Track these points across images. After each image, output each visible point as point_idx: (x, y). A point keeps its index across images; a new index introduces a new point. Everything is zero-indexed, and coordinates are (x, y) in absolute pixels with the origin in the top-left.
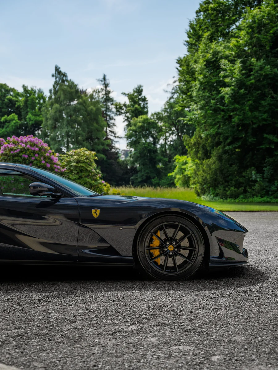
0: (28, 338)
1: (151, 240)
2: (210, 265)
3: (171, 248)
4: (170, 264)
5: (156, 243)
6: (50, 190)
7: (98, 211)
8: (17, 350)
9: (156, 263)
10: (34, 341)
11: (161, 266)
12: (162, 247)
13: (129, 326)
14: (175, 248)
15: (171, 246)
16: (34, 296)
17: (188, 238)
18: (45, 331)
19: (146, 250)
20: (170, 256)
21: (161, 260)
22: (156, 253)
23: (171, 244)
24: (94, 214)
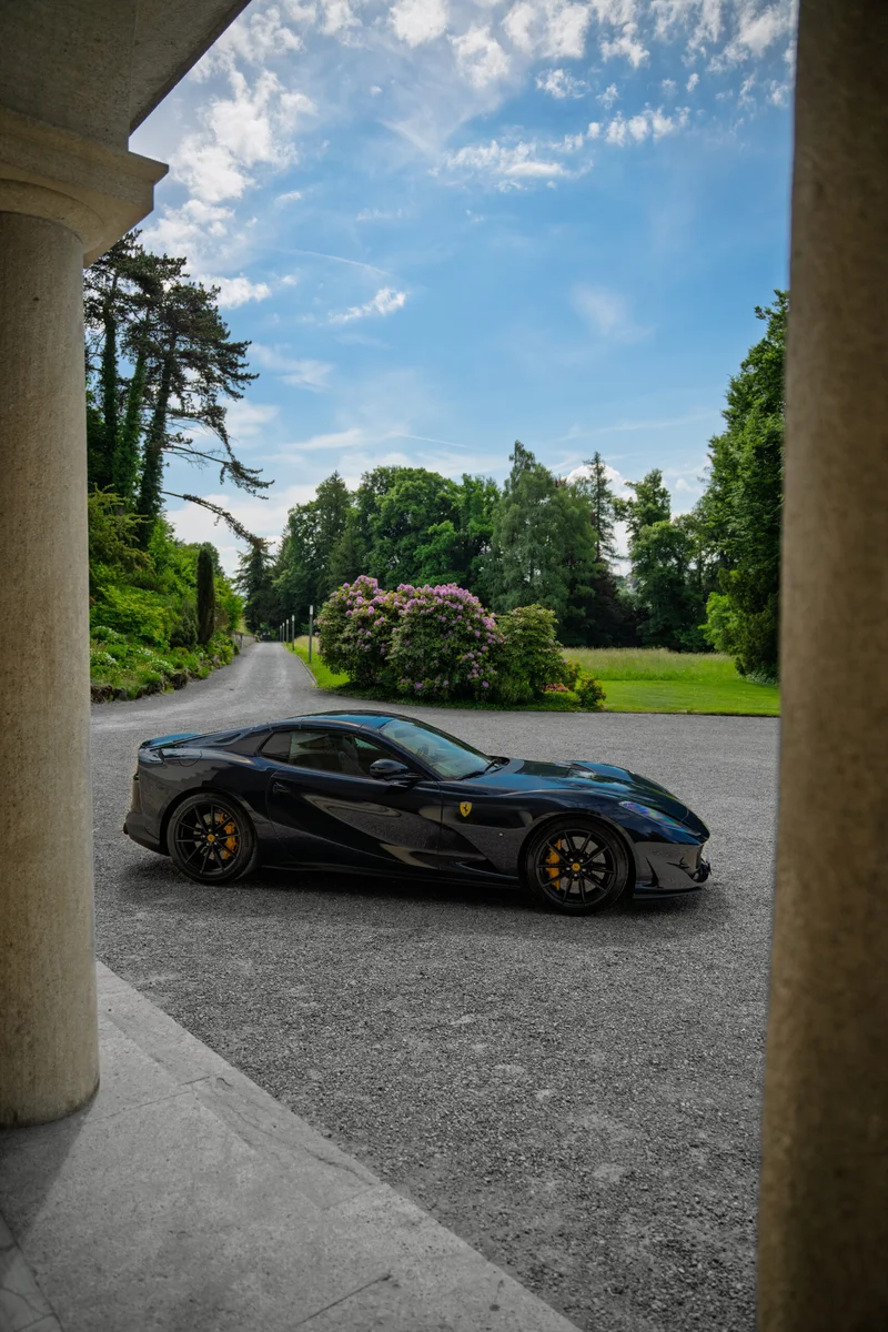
0: (324, 1022)
1: (547, 854)
2: (635, 896)
3: (576, 867)
4: (575, 889)
5: (554, 858)
6: (403, 771)
7: (469, 806)
8: (301, 1043)
9: (554, 888)
10: (328, 1031)
11: (561, 892)
12: (561, 865)
13: (461, 1016)
14: (582, 867)
15: (577, 865)
16: (366, 933)
17: (604, 853)
18: (349, 1012)
19: (538, 870)
20: (576, 879)
21: (563, 884)
22: (554, 872)
23: (576, 861)
24: (463, 811)
